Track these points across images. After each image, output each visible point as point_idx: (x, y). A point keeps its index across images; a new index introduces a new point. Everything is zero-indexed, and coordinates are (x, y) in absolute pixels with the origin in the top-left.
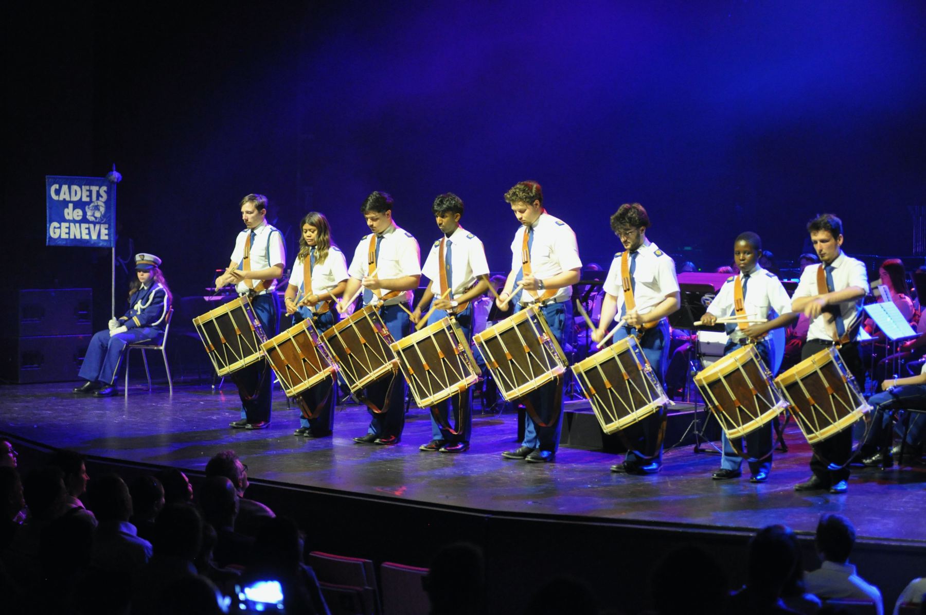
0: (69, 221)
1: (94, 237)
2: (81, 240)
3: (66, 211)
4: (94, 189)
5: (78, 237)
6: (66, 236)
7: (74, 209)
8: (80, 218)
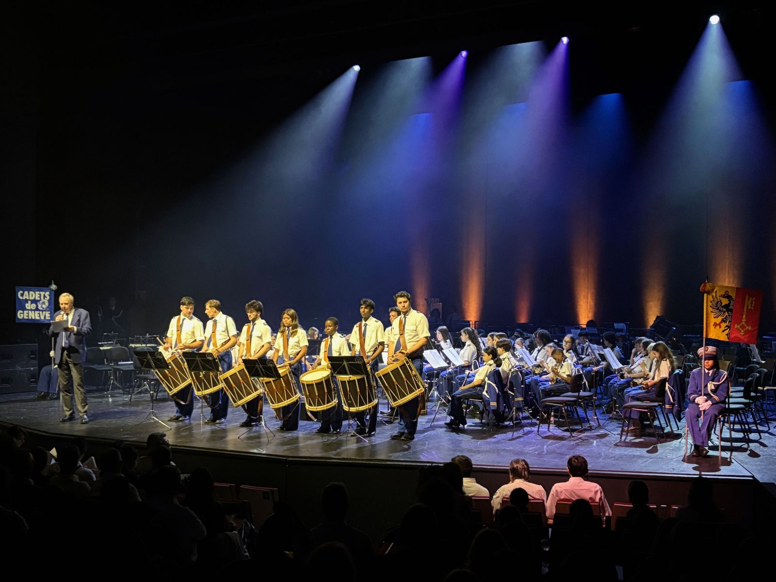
0: (28, 310)
1: (42, 318)
2: (35, 320)
3: (27, 305)
4: (42, 293)
5: (33, 318)
6: (27, 318)
7: (31, 303)
8: (34, 308)
